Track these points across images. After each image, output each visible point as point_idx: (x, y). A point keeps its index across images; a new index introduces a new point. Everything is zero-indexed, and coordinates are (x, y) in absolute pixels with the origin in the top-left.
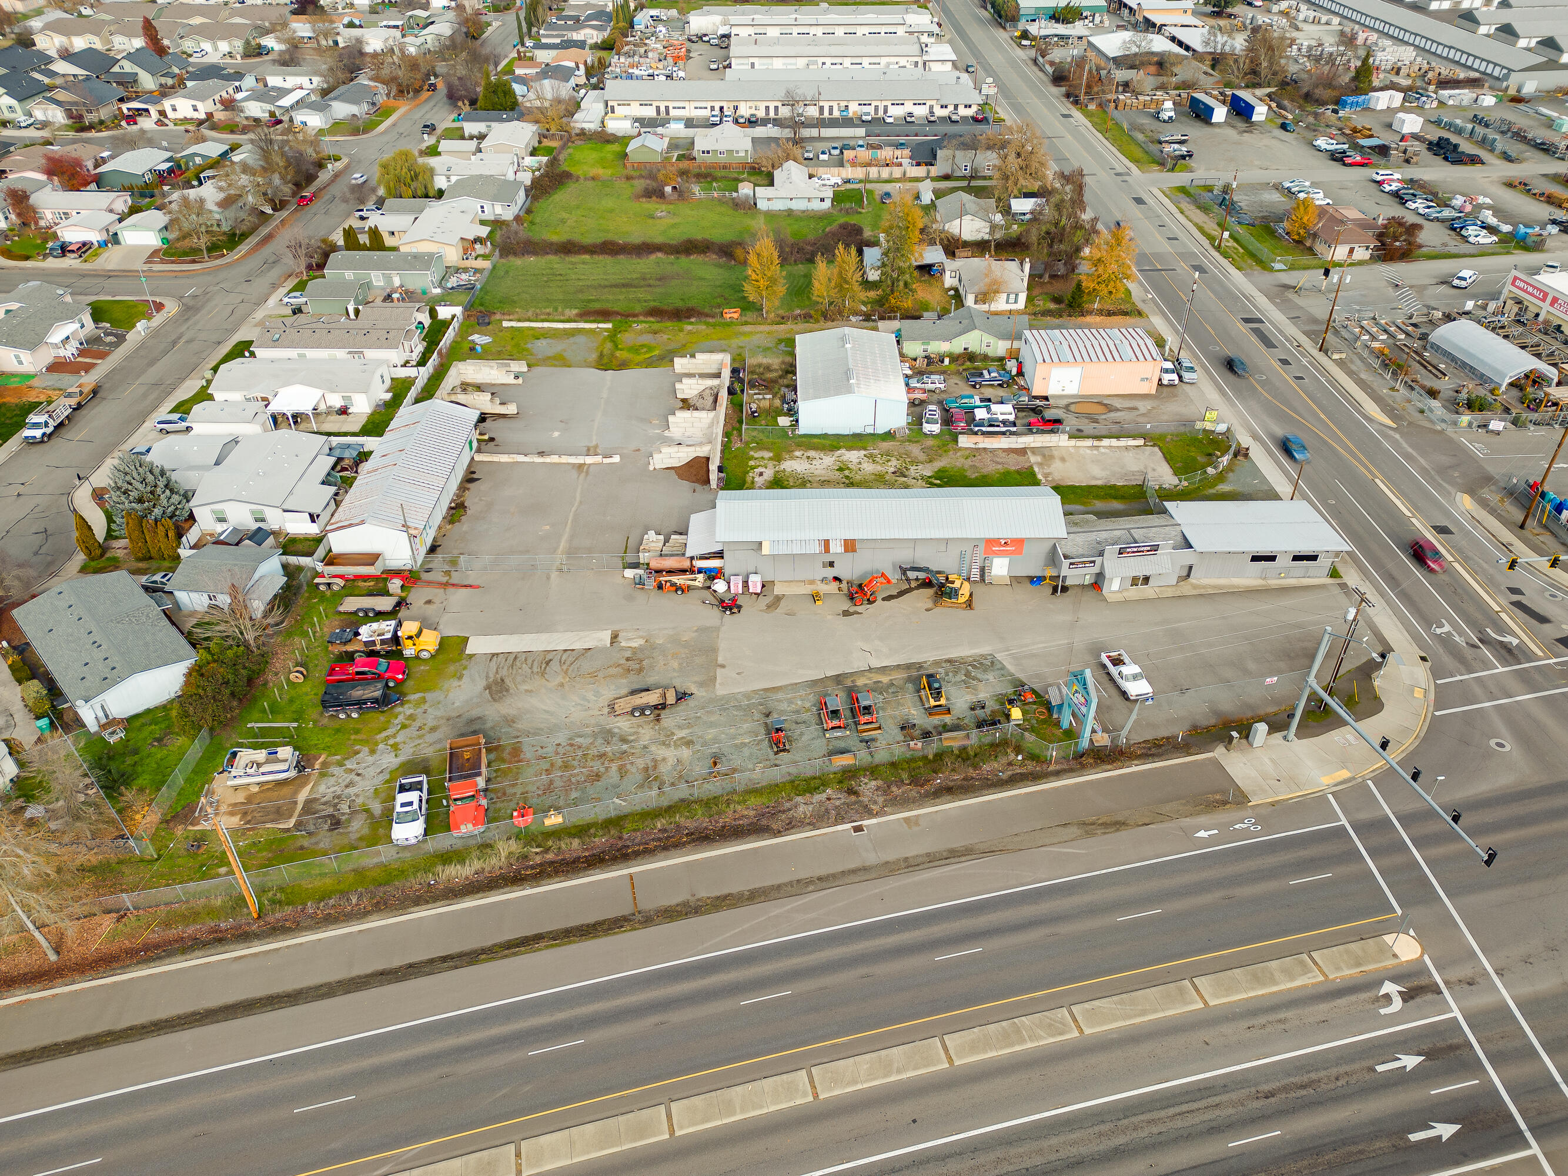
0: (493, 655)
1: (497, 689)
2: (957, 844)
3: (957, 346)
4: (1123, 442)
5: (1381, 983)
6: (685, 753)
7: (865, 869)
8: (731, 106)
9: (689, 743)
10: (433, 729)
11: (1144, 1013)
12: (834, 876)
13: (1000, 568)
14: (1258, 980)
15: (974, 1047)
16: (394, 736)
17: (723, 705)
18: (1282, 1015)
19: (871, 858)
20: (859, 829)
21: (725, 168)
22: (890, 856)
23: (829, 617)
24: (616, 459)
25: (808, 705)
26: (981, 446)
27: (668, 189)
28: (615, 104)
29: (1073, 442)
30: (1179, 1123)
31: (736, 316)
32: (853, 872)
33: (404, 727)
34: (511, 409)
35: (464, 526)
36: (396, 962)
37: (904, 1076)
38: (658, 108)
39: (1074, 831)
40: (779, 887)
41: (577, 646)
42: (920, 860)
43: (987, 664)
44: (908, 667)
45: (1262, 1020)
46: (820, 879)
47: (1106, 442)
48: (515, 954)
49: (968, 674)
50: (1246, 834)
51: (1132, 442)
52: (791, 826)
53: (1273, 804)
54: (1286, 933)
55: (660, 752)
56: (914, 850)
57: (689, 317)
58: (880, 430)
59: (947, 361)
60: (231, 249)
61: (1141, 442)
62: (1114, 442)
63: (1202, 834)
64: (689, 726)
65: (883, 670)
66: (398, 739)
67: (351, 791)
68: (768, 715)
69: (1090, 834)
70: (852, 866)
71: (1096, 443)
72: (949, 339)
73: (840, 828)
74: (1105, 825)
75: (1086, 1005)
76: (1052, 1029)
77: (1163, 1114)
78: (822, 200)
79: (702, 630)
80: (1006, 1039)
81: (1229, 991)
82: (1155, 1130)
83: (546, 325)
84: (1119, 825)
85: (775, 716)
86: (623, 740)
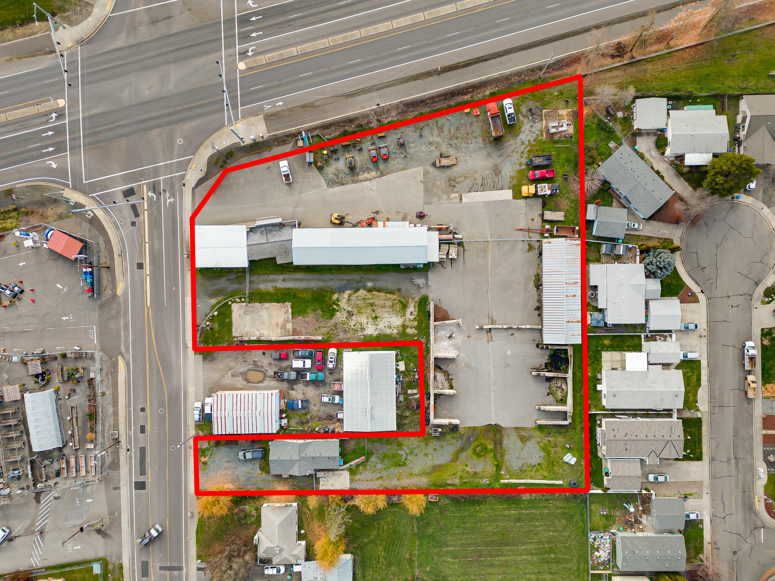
0: (501, 189)
1: (497, 171)
2: (351, 100)
5: (252, 55)
6: (431, 139)
7: (377, 90)
9: (430, 143)
10: (513, 152)
11: (312, 45)
12: (385, 87)
14: (282, 55)
15: (354, 34)
16: (525, 148)
17: (420, 162)
18: (279, 46)
19: (375, 94)
20: (378, 105)
22: (369, 95)
23: (384, 211)
24: (477, 327)
25: (392, 162)
32: (380, 89)
33: (523, 152)
36: (498, 59)
39: (317, 104)
40: (401, 83)
41: (474, 194)
42: (361, 93)
43: (331, 183)
44: (358, 181)
46: (389, 86)
48: (468, 61)
49: (338, 177)
50: (268, 104)
52: (397, 106)
53: (257, 115)
54: (269, 69)
55: (438, 139)
56: (363, 97)
63: (281, 103)
64: (430, 151)
65: (367, 180)
66: (523, 147)
67: (531, 124)
68: (405, 157)
69: (312, 103)
70: (381, 91)
73: (383, 105)
74: (307, 107)
75: (325, 46)
76: (335, 40)
79: (430, 203)
80: (346, 37)
81: (289, 52)
84: (303, 107)
85: (403, 156)
86: (451, 145)
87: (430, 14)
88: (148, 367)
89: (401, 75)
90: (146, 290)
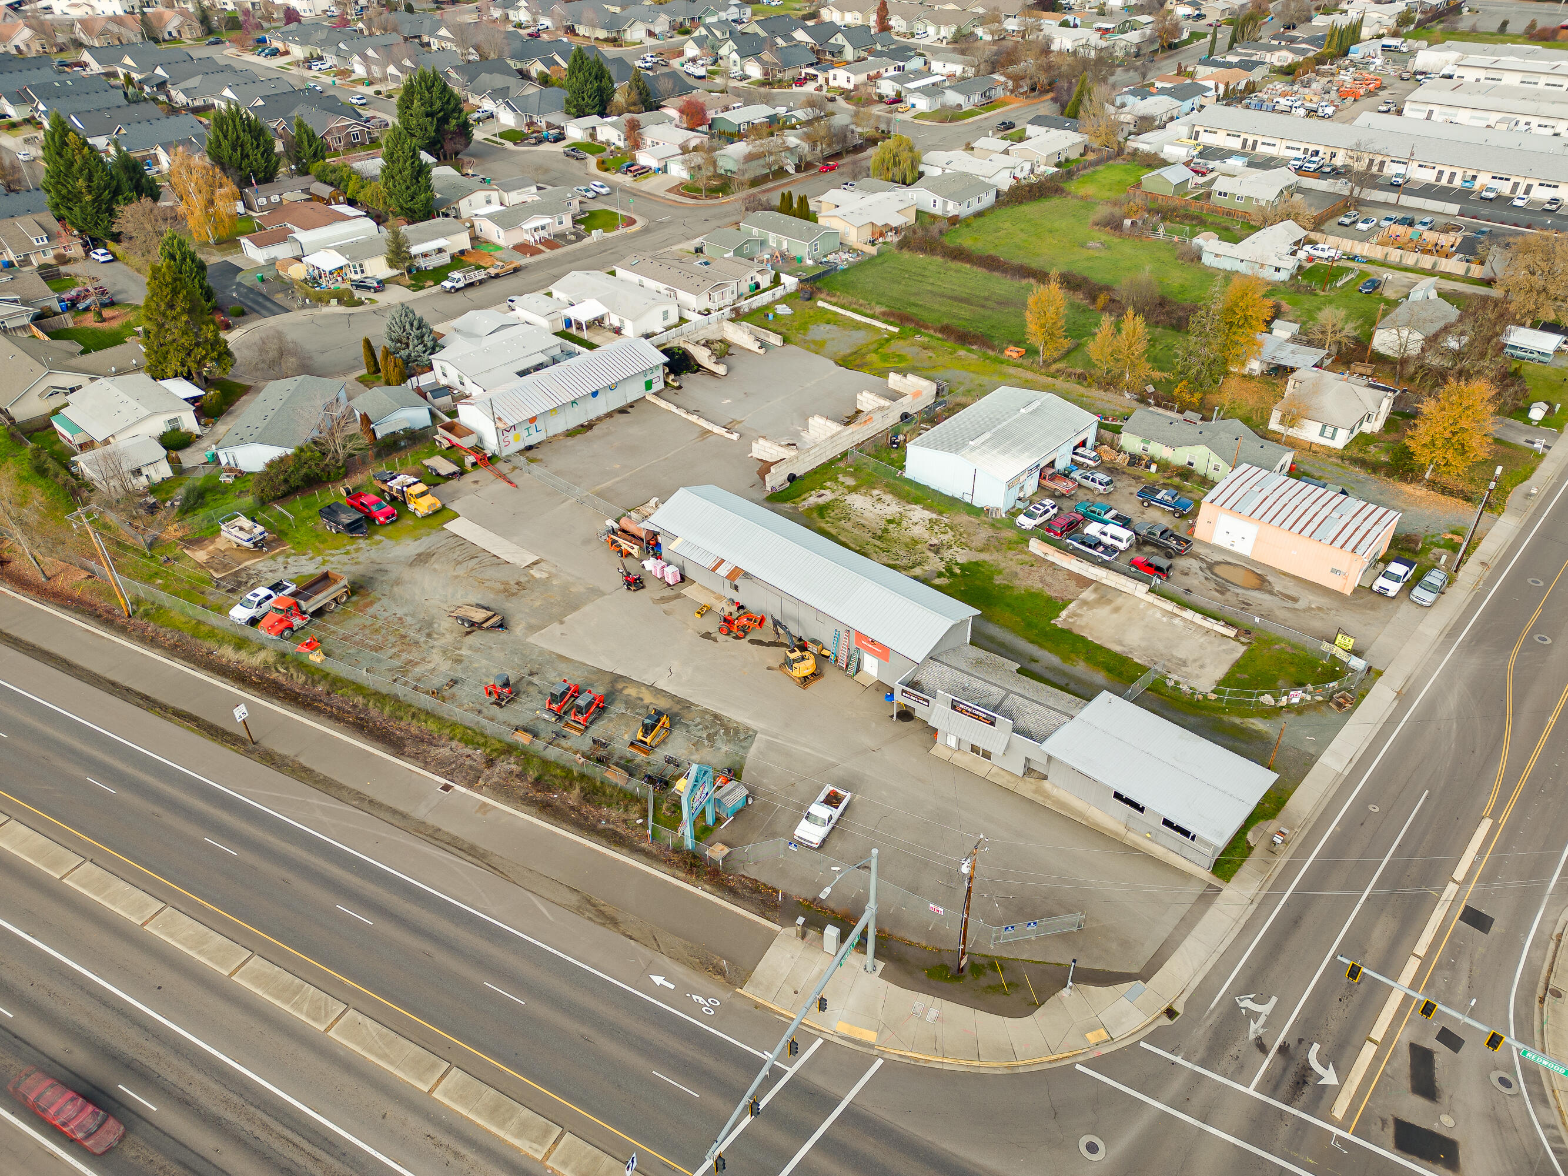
0: (455, 536)
1: (423, 558)
2: (482, 845)
4: (1210, 624)
6: (446, 666)
7: (404, 816)
8: (1329, 151)
9: (458, 661)
10: (357, 563)
11: (383, 1056)
12: (380, 806)
13: (871, 665)
14: (493, 1112)
15: (257, 978)
16: (335, 555)
17: (520, 649)
18: (464, 1151)
19: (420, 813)
20: (446, 788)
22: (432, 820)
23: (690, 631)
24: (735, 437)
25: (566, 684)
26: (1050, 558)
27: (1128, 222)
28: (1201, 129)
29: (1151, 598)
30: (277, 1145)
31: (1015, 355)
32: (396, 813)
34: (721, 370)
35: (571, 442)
36: (129, 683)
37: (198, 957)
38: (1245, 141)
39: (573, 899)
40: (341, 787)
41: (505, 557)
42: (445, 837)
43: (741, 735)
45: (445, 1140)
46: (371, 802)
47: (1189, 614)
48: (170, 719)
49: (710, 737)
50: (694, 1009)
51: (1219, 628)
52: (417, 757)
53: (757, 1006)
55: (436, 657)
56: (452, 828)
57: (971, 344)
58: (978, 503)
59: (1154, 468)
61: (1231, 633)
62: (1198, 618)
63: (658, 980)
64: (475, 650)
66: (333, 558)
68: (531, 674)
69: (579, 910)
70: (401, 808)
71: (1177, 611)
72: (1172, 446)
73: (438, 778)
74: (601, 914)
75: (360, 1017)
76: (317, 1012)
77: (279, 1128)
78: (1278, 270)
80: (283, 992)
81: (462, 1099)
82: (258, 1133)
84: (612, 921)
85: (535, 679)
86: (429, 635)
87: (54, 864)
88: (1552, 720)
89: (316, 799)
90: (1481, 852)
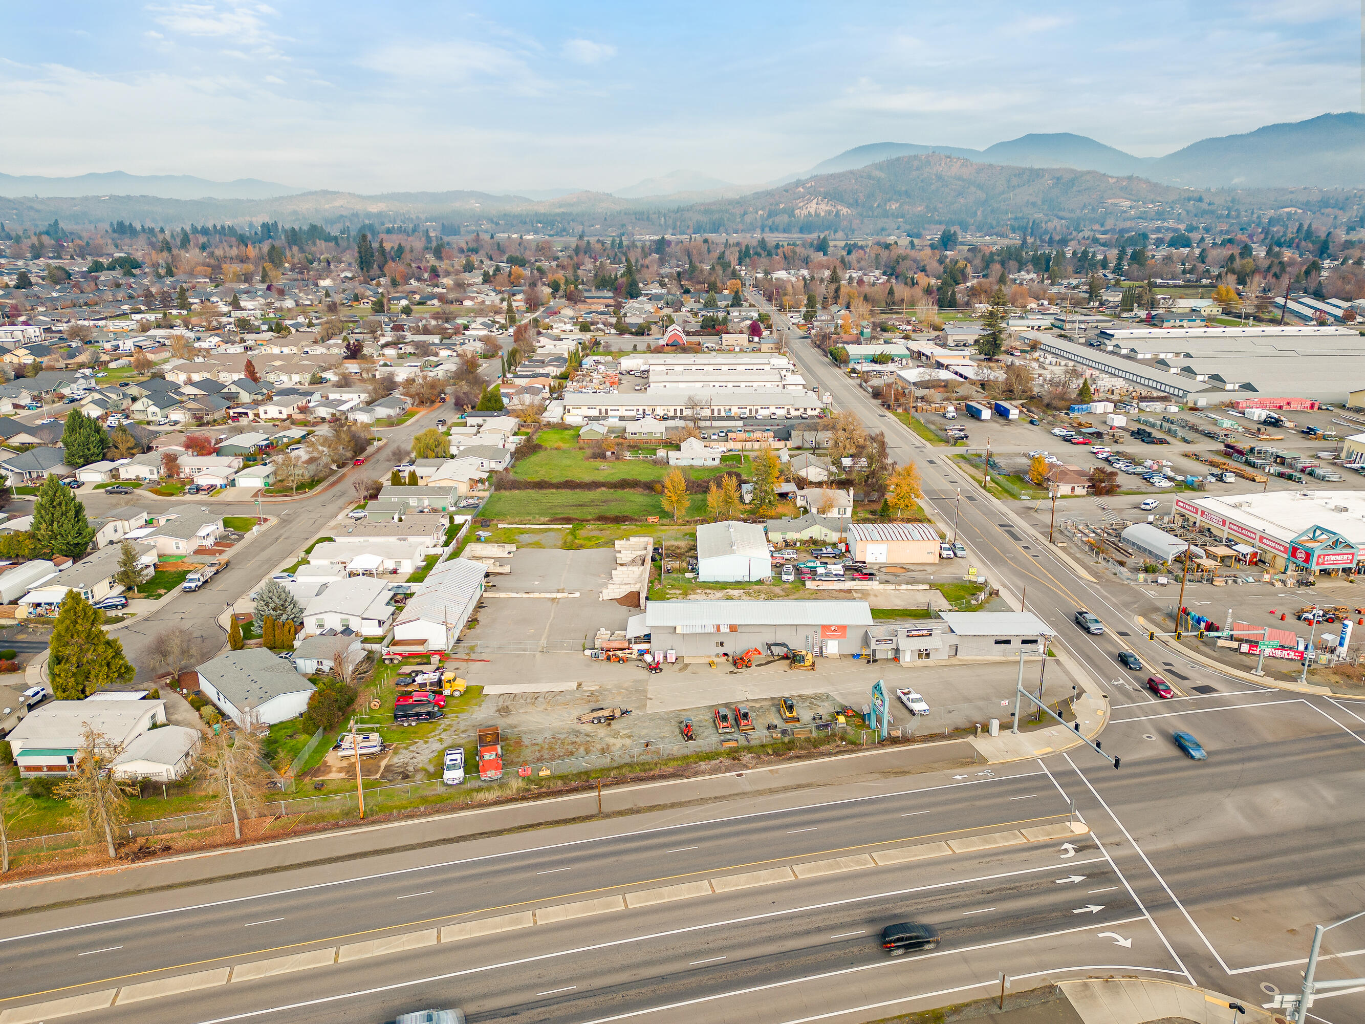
0: (501, 694)
1: (504, 711)
3: (805, 535)
4: (915, 587)
5: (1063, 844)
6: (628, 742)
7: (744, 793)
8: (651, 408)
9: (629, 737)
10: (464, 731)
11: (915, 856)
12: (724, 797)
13: (832, 647)
14: (986, 842)
15: (810, 871)
16: (439, 735)
17: (652, 718)
18: (1000, 858)
19: (748, 788)
20: (740, 775)
21: (646, 443)
22: (760, 787)
23: (721, 675)
24: (577, 595)
25: (707, 718)
26: (821, 588)
27: (609, 453)
28: (570, 407)
29: (882, 586)
30: (934, 904)
31: (656, 520)
32: (737, 794)
33: (445, 730)
34: (507, 569)
35: (478, 630)
36: (451, 836)
37: (768, 883)
38: (600, 410)
39: (878, 775)
40: (689, 801)
41: (555, 690)
42: (778, 789)
43: (823, 697)
44: (773, 699)
45: (988, 859)
46: (715, 798)
47: (904, 587)
48: (525, 831)
49: (811, 703)
50: (985, 777)
51: (921, 587)
52: (696, 774)
53: (1003, 763)
54: (1006, 821)
55: (611, 741)
56: (775, 785)
57: (624, 521)
58: (753, 580)
59: (798, 544)
60: (310, 489)
61: (927, 587)
62: (910, 587)
63: (958, 777)
64: (630, 728)
65: (756, 700)
66: (442, 736)
67: (414, 760)
68: (681, 723)
69: (887, 777)
70: (736, 792)
71: (898, 587)
72: (799, 531)
73: (728, 774)
74: (897, 773)
75: (881, 853)
76: (858, 863)
77: (924, 900)
78: (714, 459)
79: (635, 681)
80: (831, 867)
81: (968, 846)
82: (919, 907)
83: (527, 526)
84: (906, 773)
86: (588, 736)
87: (611, 906)
89: (687, 811)
